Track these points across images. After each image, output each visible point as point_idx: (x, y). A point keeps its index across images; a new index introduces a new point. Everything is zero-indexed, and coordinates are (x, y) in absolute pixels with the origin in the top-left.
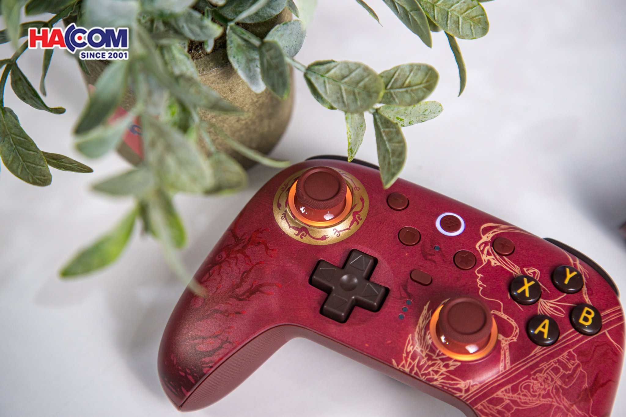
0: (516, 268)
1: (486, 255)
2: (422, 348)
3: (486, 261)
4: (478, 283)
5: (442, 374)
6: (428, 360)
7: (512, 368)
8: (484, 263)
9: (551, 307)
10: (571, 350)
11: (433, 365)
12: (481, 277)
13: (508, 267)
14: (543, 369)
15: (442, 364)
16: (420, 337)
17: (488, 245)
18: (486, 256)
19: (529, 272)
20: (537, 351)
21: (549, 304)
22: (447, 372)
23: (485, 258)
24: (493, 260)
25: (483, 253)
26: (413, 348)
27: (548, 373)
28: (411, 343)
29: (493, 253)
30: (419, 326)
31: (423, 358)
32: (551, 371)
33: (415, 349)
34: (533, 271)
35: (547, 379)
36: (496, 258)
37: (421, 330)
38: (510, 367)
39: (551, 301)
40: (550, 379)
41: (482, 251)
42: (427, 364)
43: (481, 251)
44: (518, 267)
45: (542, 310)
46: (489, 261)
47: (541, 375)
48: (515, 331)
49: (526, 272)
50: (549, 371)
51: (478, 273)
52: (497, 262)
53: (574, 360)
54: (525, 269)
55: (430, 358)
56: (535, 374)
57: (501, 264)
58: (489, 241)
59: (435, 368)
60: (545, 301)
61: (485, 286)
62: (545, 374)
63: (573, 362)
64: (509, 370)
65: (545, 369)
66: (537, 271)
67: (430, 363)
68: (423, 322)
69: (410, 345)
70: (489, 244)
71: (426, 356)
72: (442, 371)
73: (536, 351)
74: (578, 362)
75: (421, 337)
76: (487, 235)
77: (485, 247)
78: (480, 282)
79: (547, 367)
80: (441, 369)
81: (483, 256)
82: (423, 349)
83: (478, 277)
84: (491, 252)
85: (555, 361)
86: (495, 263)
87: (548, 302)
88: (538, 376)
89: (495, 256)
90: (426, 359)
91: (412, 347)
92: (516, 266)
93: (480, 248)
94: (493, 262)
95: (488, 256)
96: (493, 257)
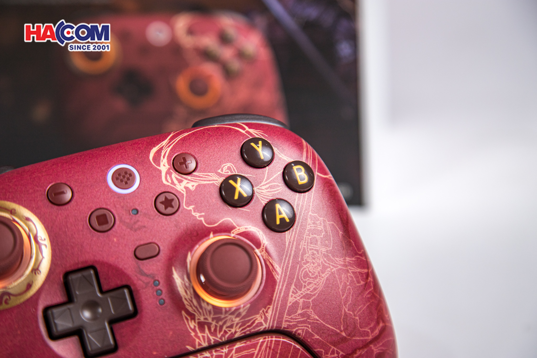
0: (212, 176)
1: (178, 184)
2: (204, 315)
3: (184, 190)
4: (196, 217)
5: (237, 324)
6: (217, 322)
7: (283, 269)
8: (185, 193)
9: (266, 189)
10: (310, 213)
11: (225, 323)
12: (193, 208)
13: (205, 181)
14: (304, 249)
15: (233, 317)
16: (194, 308)
17: (172, 173)
18: (180, 185)
19: (224, 171)
20: (289, 237)
21: (263, 188)
22: (240, 320)
23: (180, 187)
24: (188, 184)
25: (175, 185)
26: (195, 322)
27: (310, 249)
28: (189, 318)
29: (182, 177)
30: (186, 299)
31: (211, 324)
32: (311, 245)
33: (197, 321)
34: (226, 167)
35: (313, 254)
36: (189, 180)
37: (192, 301)
38: (281, 270)
39: (262, 184)
40: (315, 252)
41: (173, 183)
42: (218, 325)
43: (171, 184)
44: (212, 174)
45: (262, 197)
46: (186, 188)
47: (307, 255)
48: (259, 234)
49: (222, 173)
50: (310, 246)
51: (188, 207)
52: (193, 183)
53: (318, 220)
54: (219, 171)
55: (218, 320)
56: (302, 259)
57: (198, 182)
58: (169, 169)
59: (228, 324)
60: (258, 187)
61: (203, 214)
62: (310, 252)
63: (319, 222)
64: (282, 273)
65: (306, 247)
66: (229, 164)
67: (221, 323)
68: (186, 292)
69: (190, 321)
70: (171, 171)
71: (213, 320)
72: (235, 323)
73: (288, 239)
74: (322, 218)
75: (196, 307)
76: (162, 164)
77: (171, 177)
78: (196, 214)
79: (306, 244)
80: (235, 321)
81: (177, 187)
82: (206, 317)
83: (191, 210)
84: (179, 178)
85: (307, 234)
86: (193, 186)
87: (261, 186)
88: (306, 258)
89: (186, 179)
90: (214, 323)
91: (193, 321)
92: (210, 174)
93: (168, 182)
94: (190, 186)
95: (181, 184)
96: (185, 181)
